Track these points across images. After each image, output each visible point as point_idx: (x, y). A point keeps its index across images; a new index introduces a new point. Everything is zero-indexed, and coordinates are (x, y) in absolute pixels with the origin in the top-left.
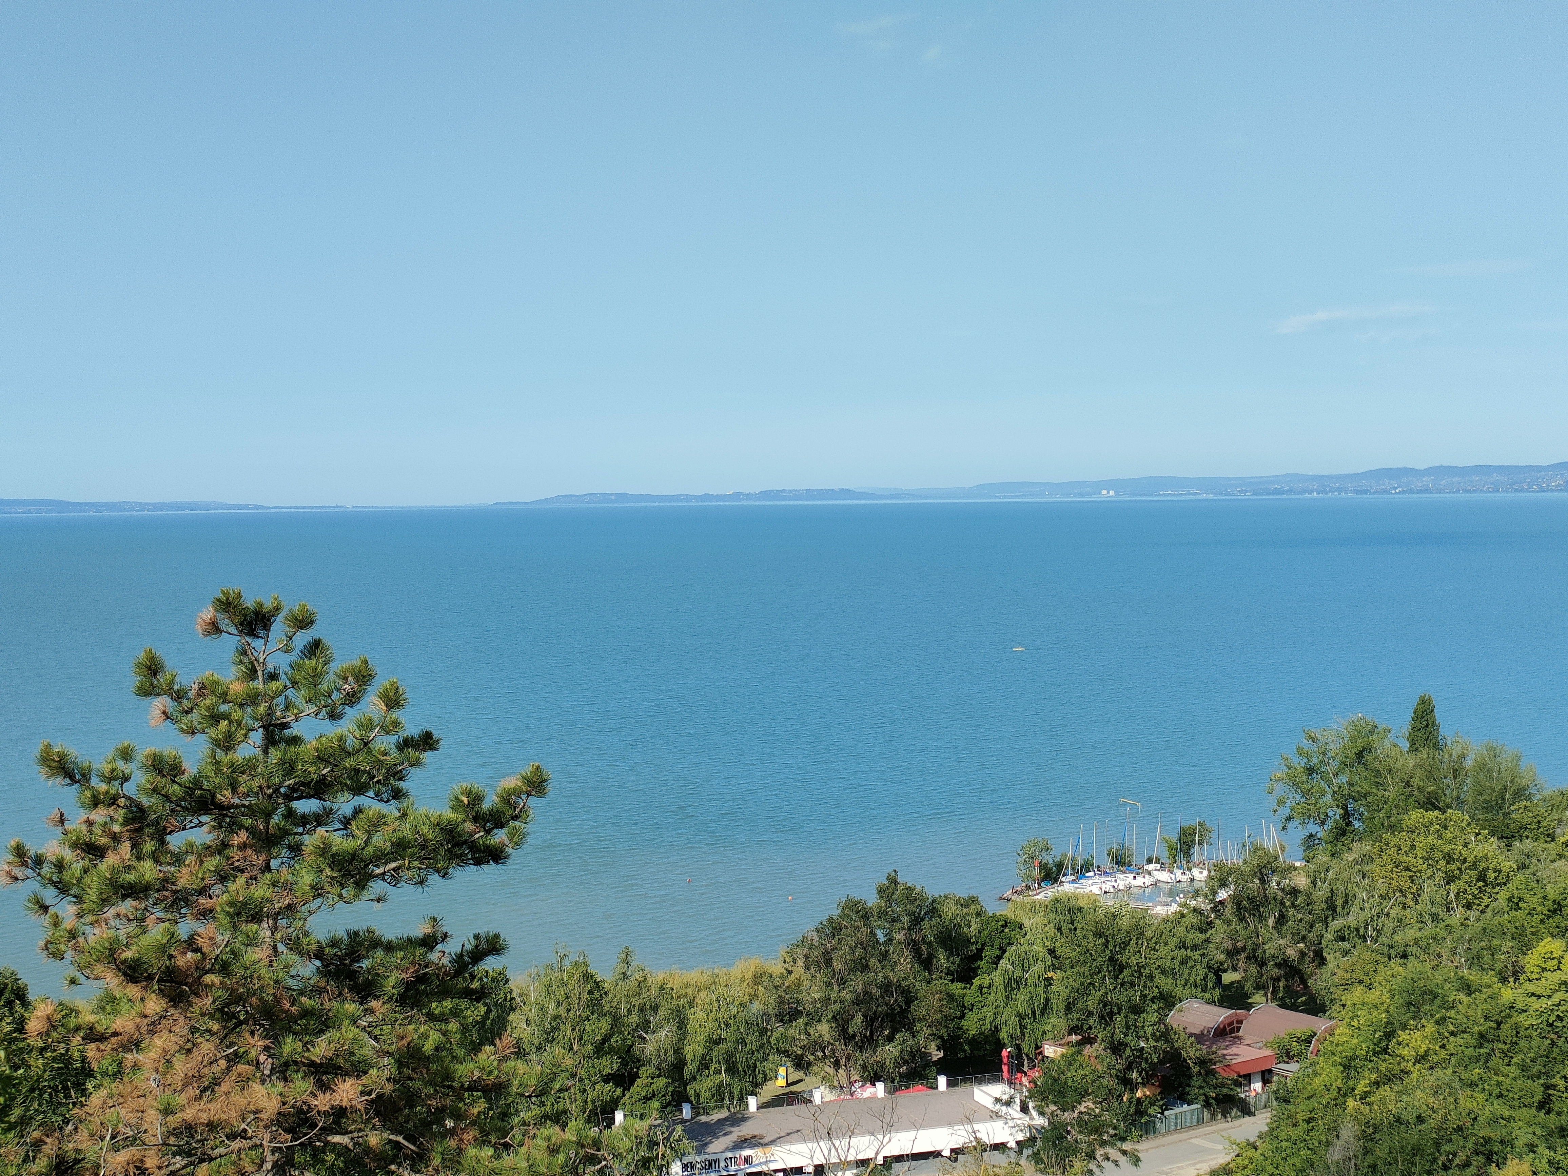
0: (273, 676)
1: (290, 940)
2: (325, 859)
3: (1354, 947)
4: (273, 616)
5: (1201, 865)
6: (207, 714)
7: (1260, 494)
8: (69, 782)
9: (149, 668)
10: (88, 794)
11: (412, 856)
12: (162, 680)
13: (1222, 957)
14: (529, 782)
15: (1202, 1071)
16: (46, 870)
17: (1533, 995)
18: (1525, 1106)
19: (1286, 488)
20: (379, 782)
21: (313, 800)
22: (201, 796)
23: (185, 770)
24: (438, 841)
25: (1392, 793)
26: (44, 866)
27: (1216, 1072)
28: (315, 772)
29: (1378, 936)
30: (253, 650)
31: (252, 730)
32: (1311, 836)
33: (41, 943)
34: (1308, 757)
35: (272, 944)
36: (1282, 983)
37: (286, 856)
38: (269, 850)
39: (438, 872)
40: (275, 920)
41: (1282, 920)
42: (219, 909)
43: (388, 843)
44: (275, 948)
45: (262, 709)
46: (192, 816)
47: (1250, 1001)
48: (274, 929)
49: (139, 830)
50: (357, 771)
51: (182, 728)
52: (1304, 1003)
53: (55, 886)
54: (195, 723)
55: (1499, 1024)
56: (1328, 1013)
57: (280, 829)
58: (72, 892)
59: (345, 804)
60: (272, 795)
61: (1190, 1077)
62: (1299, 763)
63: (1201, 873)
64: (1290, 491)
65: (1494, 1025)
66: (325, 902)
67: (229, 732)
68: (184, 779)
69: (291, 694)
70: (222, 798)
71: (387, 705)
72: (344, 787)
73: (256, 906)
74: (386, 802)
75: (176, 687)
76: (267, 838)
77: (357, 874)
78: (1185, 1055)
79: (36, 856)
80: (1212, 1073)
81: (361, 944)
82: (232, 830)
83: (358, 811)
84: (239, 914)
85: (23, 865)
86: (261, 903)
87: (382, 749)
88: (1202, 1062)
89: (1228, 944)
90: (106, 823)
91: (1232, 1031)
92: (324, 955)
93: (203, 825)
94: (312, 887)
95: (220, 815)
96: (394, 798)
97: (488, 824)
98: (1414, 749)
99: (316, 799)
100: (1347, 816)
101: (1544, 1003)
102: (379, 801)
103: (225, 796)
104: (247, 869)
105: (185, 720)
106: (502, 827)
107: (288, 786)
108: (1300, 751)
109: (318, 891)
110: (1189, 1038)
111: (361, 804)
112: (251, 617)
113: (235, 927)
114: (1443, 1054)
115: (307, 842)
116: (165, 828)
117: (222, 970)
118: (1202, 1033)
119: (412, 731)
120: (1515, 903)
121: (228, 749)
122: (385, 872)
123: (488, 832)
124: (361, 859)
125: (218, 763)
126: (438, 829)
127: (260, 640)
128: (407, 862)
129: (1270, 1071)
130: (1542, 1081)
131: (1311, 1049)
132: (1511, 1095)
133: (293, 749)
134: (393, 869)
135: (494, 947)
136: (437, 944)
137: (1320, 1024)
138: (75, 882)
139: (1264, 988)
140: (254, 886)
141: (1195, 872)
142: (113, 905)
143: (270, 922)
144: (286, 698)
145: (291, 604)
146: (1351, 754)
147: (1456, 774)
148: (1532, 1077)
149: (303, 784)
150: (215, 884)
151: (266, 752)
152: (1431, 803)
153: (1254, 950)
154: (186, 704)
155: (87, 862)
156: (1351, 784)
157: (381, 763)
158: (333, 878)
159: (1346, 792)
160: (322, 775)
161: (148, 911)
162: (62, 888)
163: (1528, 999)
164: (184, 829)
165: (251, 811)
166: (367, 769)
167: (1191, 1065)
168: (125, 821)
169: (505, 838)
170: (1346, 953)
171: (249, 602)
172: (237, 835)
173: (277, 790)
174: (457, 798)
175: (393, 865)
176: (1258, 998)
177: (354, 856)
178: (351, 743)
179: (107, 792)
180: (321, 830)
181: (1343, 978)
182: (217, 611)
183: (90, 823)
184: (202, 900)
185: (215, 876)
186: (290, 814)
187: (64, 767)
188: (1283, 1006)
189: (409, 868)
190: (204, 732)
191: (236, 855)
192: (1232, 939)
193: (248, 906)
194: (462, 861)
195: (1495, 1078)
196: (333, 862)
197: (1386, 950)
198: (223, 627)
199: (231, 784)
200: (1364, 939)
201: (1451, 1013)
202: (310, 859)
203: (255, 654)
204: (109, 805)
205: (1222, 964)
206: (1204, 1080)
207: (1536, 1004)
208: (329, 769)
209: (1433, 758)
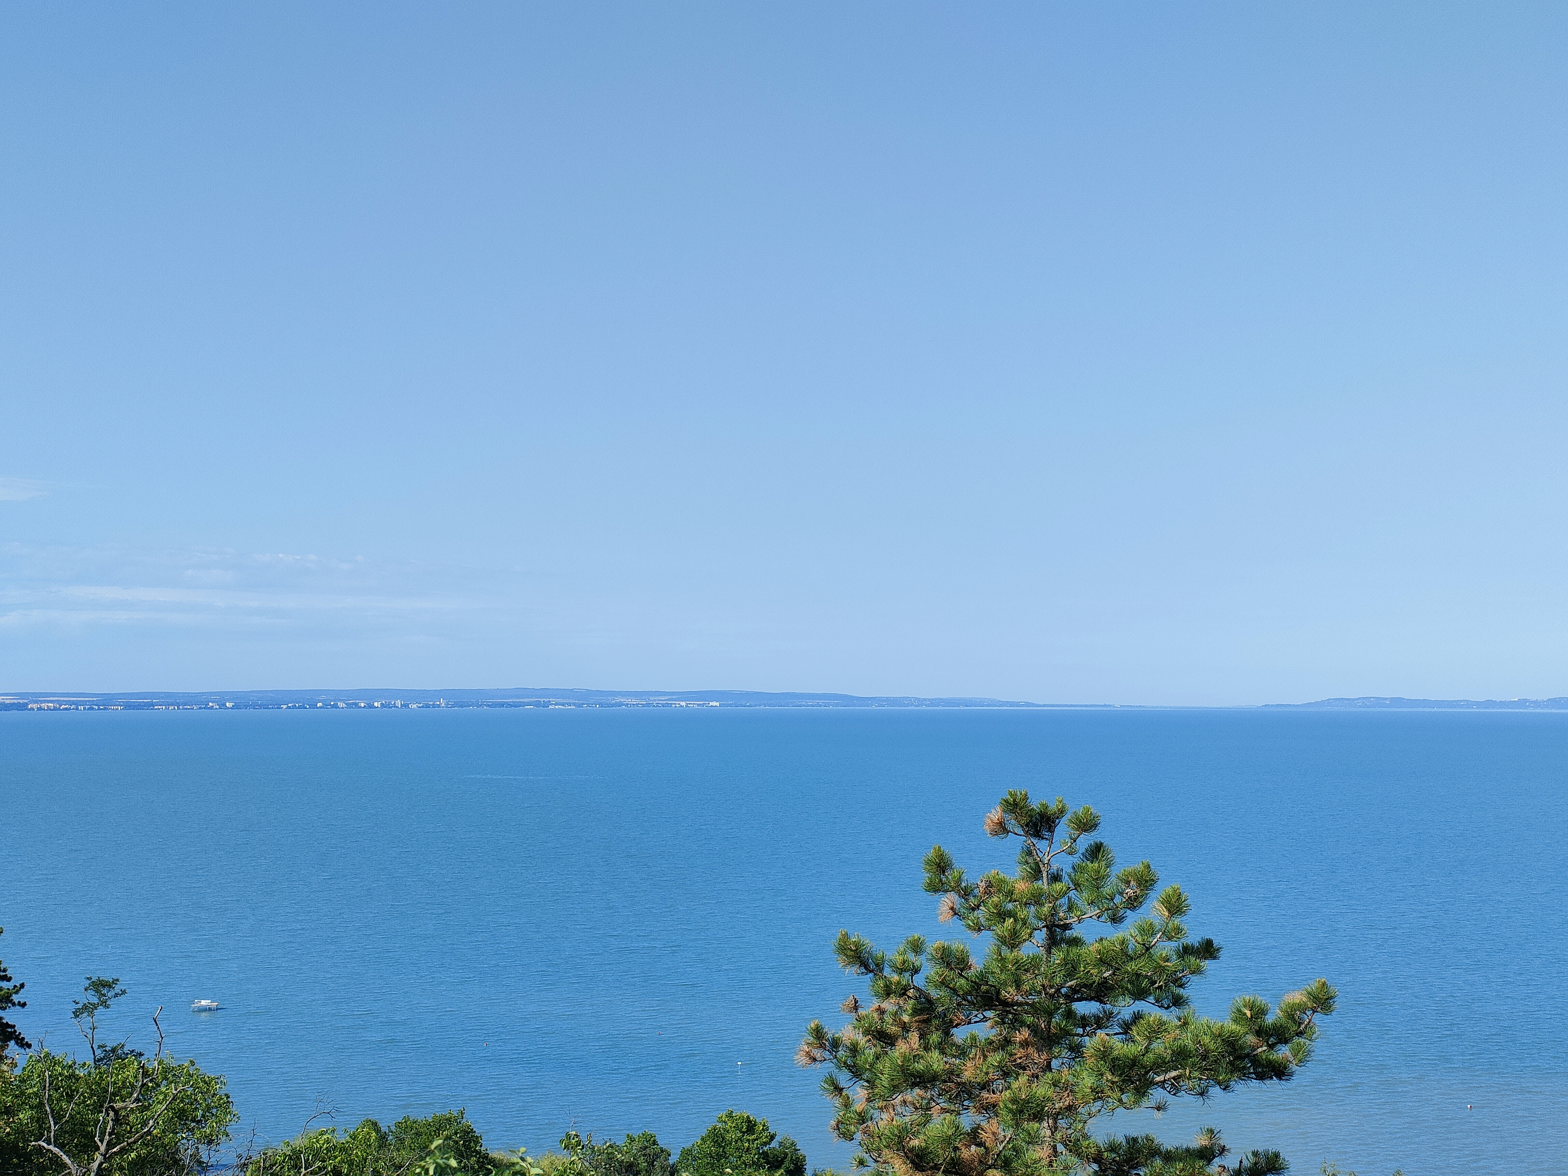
0: (1056, 878)
1: (1070, 1141)
2: (1106, 1063)
4: (1057, 818)
6: (995, 911)
8: (864, 970)
9: (938, 865)
10: (881, 983)
11: (1194, 1065)
12: (950, 877)
14: (1315, 998)
16: (842, 1053)
20: (1160, 987)
21: (1093, 1002)
22: (987, 992)
23: (971, 965)
24: (1220, 1052)
26: (840, 1049)
28: (1097, 974)
30: (1038, 851)
31: (1036, 930)
33: (833, 1123)
35: (1052, 1144)
37: (1067, 1056)
38: (1050, 1049)
39: (1219, 1083)
40: (1055, 1120)
42: (1001, 1105)
43: (1169, 1051)
44: (1054, 1148)
45: (1046, 909)
46: (978, 1010)
48: (1054, 1129)
49: (927, 1021)
50: (1138, 975)
51: (969, 925)
53: (849, 1069)
54: (982, 920)
57: (1061, 1029)
58: (865, 1077)
59: (1125, 1008)
60: (1054, 994)
66: (1105, 1107)
67: (1014, 929)
68: (971, 973)
69: (1073, 896)
70: (1006, 994)
71: (1169, 911)
72: (1125, 991)
73: (1038, 1105)
74: (1166, 1008)
75: (963, 885)
76: (1049, 1037)
77: (1137, 1080)
79: (833, 1039)
81: (1139, 1151)
82: (1014, 1026)
83: (1137, 1017)
84: (1021, 1112)
85: (821, 1046)
86: (1043, 1101)
87: (1164, 955)
90: (896, 1013)
92: (1103, 1159)
93: (987, 1021)
94: (1093, 1090)
95: (1004, 1011)
96: (1174, 1005)
97: (1272, 1039)
99: (1096, 1001)
102: (1159, 1007)
103: (1009, 993)
104: (1028, 1066)
105: (971, 917)
106: (1286, 1042)
107: (1070, 987)
109: (1098, 1094)
111: (1141, 1010)
112: (1036, 818)
113: (1017, 1124)
115: (1088, 1044)
116: (951, 1021)
117: (1004, 1166)
119: (1193, 938)
121: (1013, 946)
122: (1165, 1080)
123: (1271, 1047)
124: (1142, 1065)
125: (1003, 960)
126: (1219, 1039)
127: (1044, 841)
128: (1188, 1071)
133: (1075, 950)
134: (1174, 1078)
135: (1274, 1166)
136: (1214, 1157)
138: (868, 1067)
140: (1036, 1084)
142: (902, 1092)
143: (1050, 1121)
144: (1069, 899)
145: (1076, 808)
149: (1085, 986)
150: (998, 1079)
151: (1049, 952)
154: (973, 901)
155: (879, 1049)
157: (1163, 969)
158: (1113, 1083)
160: (1104, 978)
161: (934, 1101)
162: (856, 1072)
164: (969, 1023)
165: (1035, 1009)
166: (1149, 974)
168: (914, 1011)
169: (1288, 1054)
171: (1035, 804)
172: (1019, 1032)
173: (1058, 991)
174: (1239, 1011)
175: (1174, 1074)
177: (1134, 1062)
178: (1133, 946)
179: (899, 983)
180: (1101, 1034)
182: (1004, 811)
183: (881, 1011)
184: (985, 1094)
185: (998, 1071)
186: (1069, 1014)
187: (860, 957)
189: (1189, 1078)
190: (989, 929)
191: (1020, 1053)
193: (1030, 1105)
194: (1244, 1075)
196: (1114, 1066)
198: (1009, 827)
199: (1015, 981)
202: (1090, 1062)
203: (1041, 855)
204: (900, 995)
208: (1111, 972)
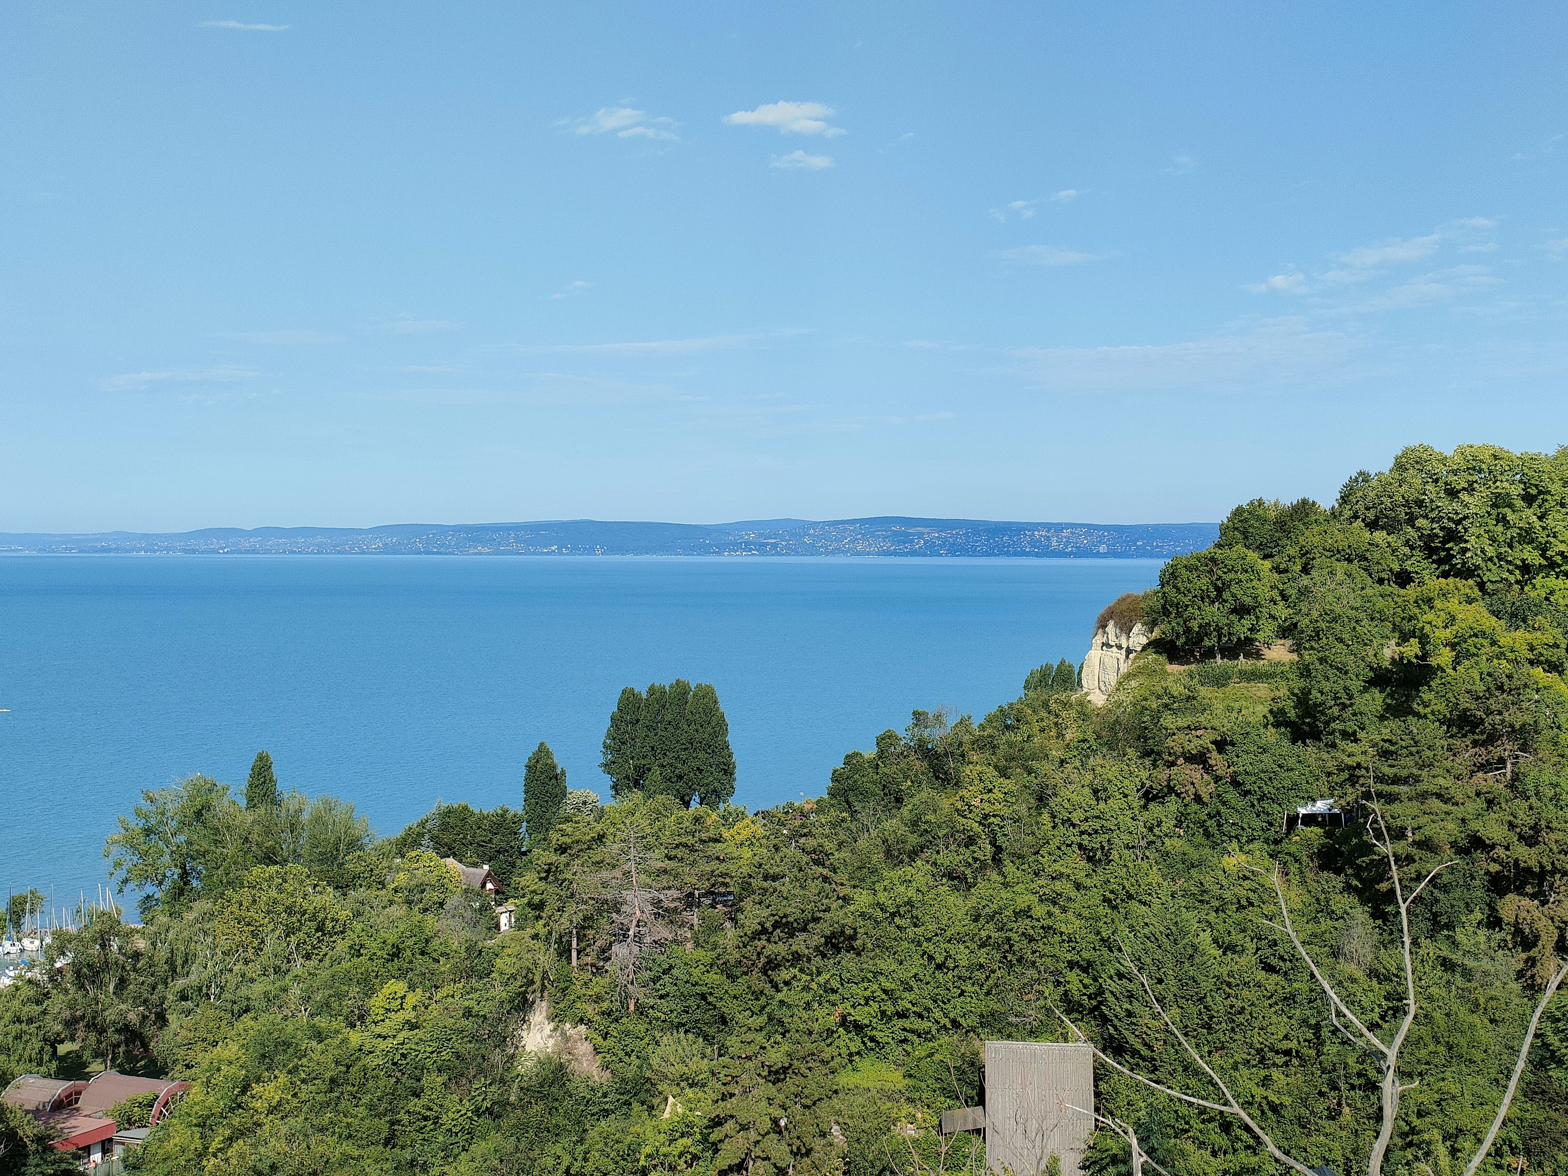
3: (197, 1006)
5: (33, 934)
7: (85, 552)
13: (59, 1028)
15: (40, 1148)
17: (379, 1036)
18: (372, 1144)
19: (114, 546)
25: (230, 850)
27: (55, 1148)
29: (221, 993)
32: (148, 896)
34: (146, 818)
36: (122, 1049)
41: (122, 983)
47: (87, 1070)
52: (144, 1067)
55: (348, 1067)
56: (170, 1075)
61: (26, 1156)
62: (137, 825)
63: (32, 943)
64: (117, 550)
65: (344, 1069)
78: (22, 1134)
80: (51, 1149)
88: (40, 1139)
89: (66, 1014)
91: (70, 1104)
98: (252, 805)
100: (185, 875)
101: (389, 1043)
108: (138, 813)
110: (26, 1115)
114: (295, 1102)
118: (37, 1109)
120: (356, 951)
129: (110, 1140)
130: (388, 1119)
131: (152, 1113)
132: (359, 1135)
137: (162, 1087)
139: (102, 1055)
141: (26, 942)
146: (190, 813)
147: (293, 828)
148: (379, 1116)
152: (269, 858)
153: (94, 1018)
156: (189, 843)
159: (184, 851)
163: (374, 1041)
167: (28, 1143)
170: (188, 1013)
176: (95, 1066)
181: (186, 1037)
188: (123, 1072)
192: (71, 1009)
195: (345, 1120)
197: (229, 1006)
200: (208, 996)
201: (304, 1061)
205: (58, 1035)
206: (42, 1158)
207: (383, 1045)
209: (271, 814)
